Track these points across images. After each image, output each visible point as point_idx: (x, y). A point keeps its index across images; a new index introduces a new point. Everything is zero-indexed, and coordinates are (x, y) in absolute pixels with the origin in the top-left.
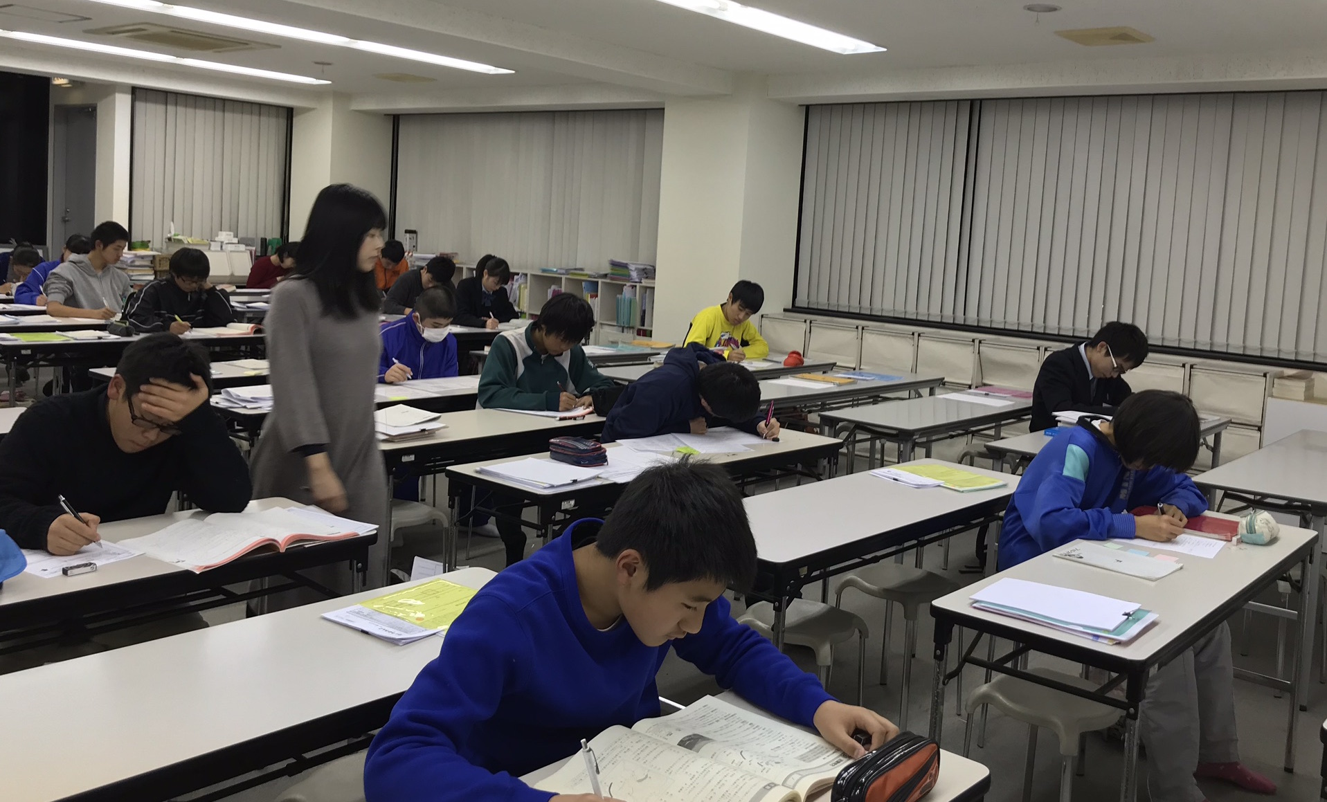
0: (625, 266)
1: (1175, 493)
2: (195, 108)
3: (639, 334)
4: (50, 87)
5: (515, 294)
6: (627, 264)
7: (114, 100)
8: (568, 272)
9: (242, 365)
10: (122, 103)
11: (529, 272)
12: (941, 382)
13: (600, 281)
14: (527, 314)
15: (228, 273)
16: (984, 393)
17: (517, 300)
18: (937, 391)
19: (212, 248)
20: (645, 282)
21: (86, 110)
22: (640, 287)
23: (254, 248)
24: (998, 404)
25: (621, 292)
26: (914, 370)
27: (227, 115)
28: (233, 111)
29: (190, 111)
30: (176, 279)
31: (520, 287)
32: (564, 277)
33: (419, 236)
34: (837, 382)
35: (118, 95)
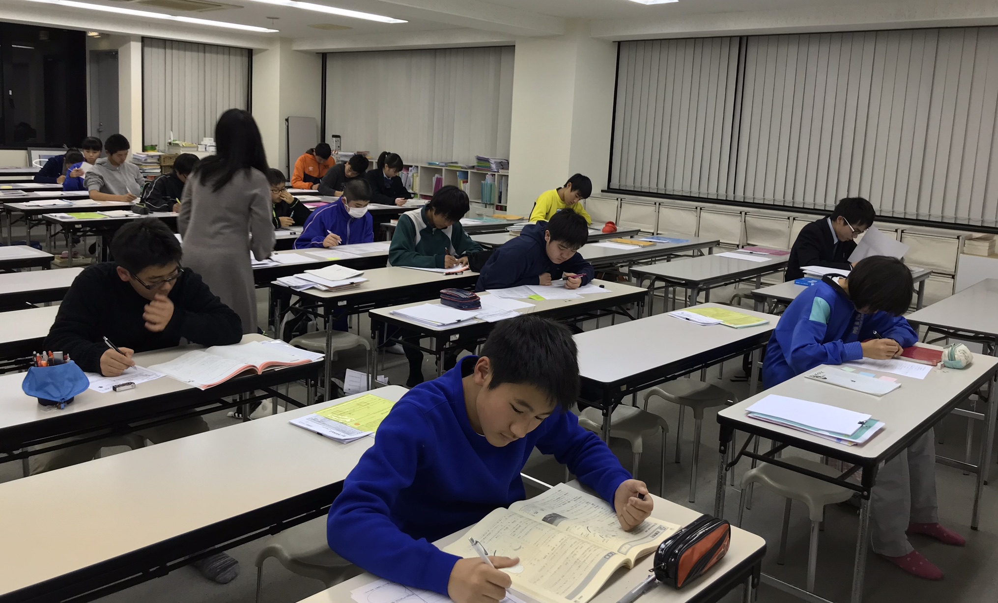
0: (487, 160)
2: (185, 50)
3: (497, 209)
4: (86, 38)
5: (410, 180)
6: (488, 159)
7: (129, 47)
8: (446, 165)
10: (135, 48)
11: (419, 165)
12: (718, 243)
13: (469, 171)
14: (419, 195)
16: (749, 252)
17: (411, 186)
18: (715, 249)
19: (199, 150)
20: (502, 172)
21: (111, 54)
22: (498, 175)
24: (760, 260)
25: (484, 179)
26: (697, 235)
27: (207, 55)
28: (211, 52)
29: (182, 53)
30: (178, 174)
31: (413, 175)
32: (444, 168)
33: (341, 139)
34: (642, 245)
35: (132, 43)
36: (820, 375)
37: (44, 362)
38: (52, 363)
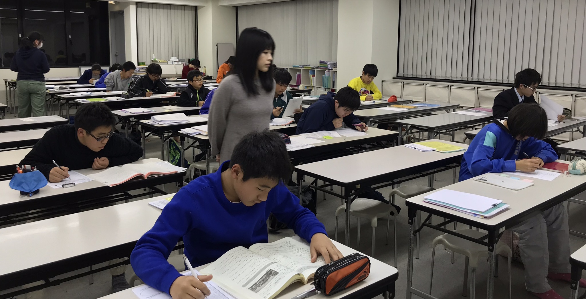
0: (325, 63)
1: (541, 152)
4: (109, 5)
6: (326, 62)
7: (130, 8)
8: (303, 66)
9: (165, 108)
10: (132, 9)
11: (288, 67)
13: (316, 69)
15: (175, 73)
16: (475, 110)
19: (169, 64)
20: (334, 69)
21: (120, 13)
22: (332, 71)
23: (185, 63)
24: (479, 115)
25: (324, 74)
26: (449, 102)
27: (172, 11)
28: (174, 9)
29: (158, 10)
30: (149, 75)
32: (301, 69)
34: (408, 108)
35: (131, 6)
36: (484, 179)
37: (21, 171)
38: (25, 171)
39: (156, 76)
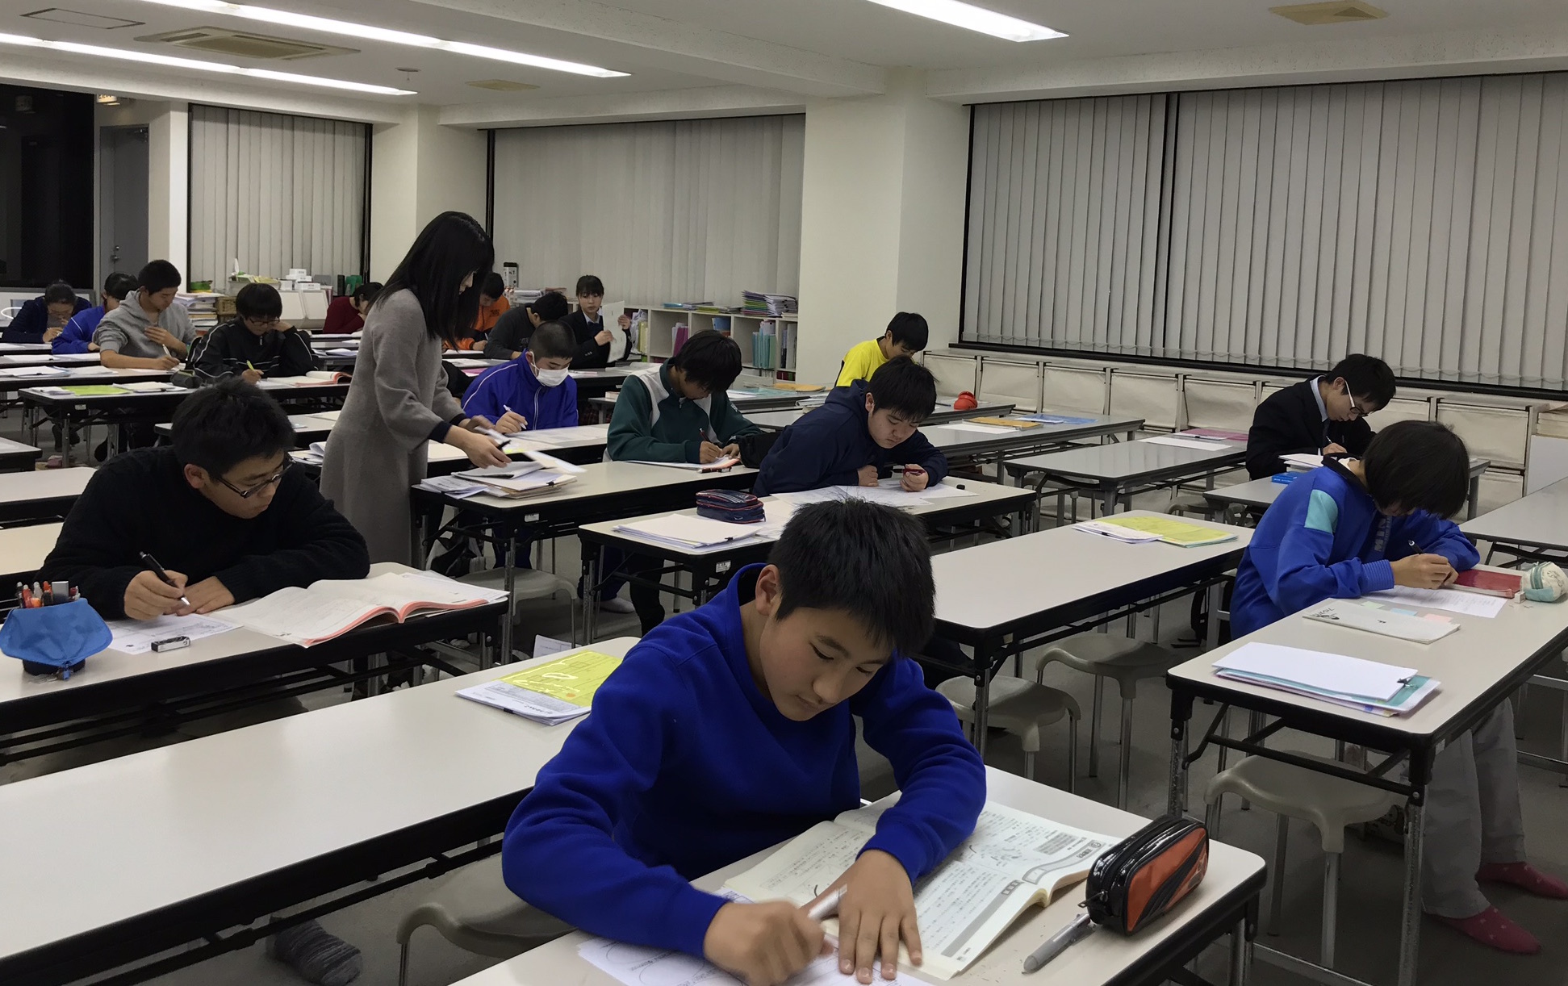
0: (761, 298)
2: (260, 125)
3: (779, 377)
4: (97, 106)
5: (634, 333)
6: (764, 296)
7: (169, 118)
8: (694, 306)
10: (178, 122)
11: (650, 309)
12: (1140, 426)
13: (733, 316)
14: (649, 357)
15: (302, 317)
16: (1194, 436)
17: (636, 342)
18: (1136, 436)
19: (285, 286)
20: (786, 317)
21: (137, 132)
22: (780, 322)
23: (330, 287)
24: (1213, 448)
25: (757, 328)
26: (1107, 411)
27: (298, 134)
28: (304, 129)
29: (255, 130)
30: (245, 321)
31: (639, 325)
32: (690, 313)
33: (520, 269)
34: (1021, 426)
35: (173, 114)
36: (1326, 614)
37: (35, 600)
38: (49, 600)
39: (264, 323)
